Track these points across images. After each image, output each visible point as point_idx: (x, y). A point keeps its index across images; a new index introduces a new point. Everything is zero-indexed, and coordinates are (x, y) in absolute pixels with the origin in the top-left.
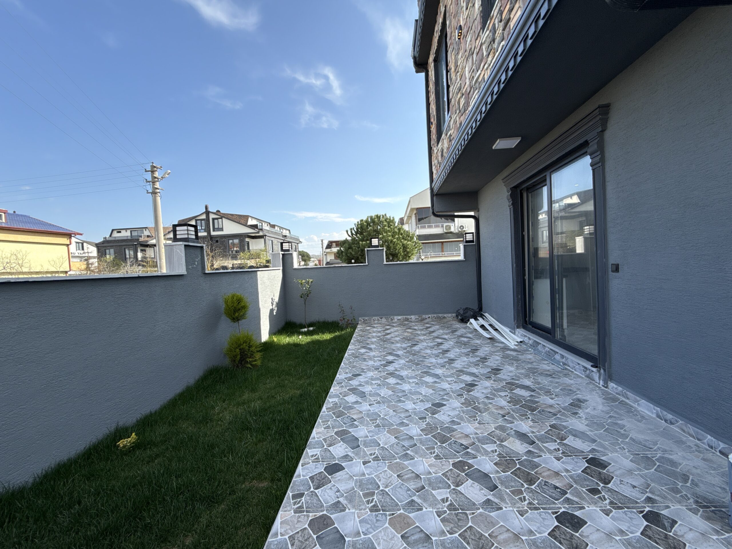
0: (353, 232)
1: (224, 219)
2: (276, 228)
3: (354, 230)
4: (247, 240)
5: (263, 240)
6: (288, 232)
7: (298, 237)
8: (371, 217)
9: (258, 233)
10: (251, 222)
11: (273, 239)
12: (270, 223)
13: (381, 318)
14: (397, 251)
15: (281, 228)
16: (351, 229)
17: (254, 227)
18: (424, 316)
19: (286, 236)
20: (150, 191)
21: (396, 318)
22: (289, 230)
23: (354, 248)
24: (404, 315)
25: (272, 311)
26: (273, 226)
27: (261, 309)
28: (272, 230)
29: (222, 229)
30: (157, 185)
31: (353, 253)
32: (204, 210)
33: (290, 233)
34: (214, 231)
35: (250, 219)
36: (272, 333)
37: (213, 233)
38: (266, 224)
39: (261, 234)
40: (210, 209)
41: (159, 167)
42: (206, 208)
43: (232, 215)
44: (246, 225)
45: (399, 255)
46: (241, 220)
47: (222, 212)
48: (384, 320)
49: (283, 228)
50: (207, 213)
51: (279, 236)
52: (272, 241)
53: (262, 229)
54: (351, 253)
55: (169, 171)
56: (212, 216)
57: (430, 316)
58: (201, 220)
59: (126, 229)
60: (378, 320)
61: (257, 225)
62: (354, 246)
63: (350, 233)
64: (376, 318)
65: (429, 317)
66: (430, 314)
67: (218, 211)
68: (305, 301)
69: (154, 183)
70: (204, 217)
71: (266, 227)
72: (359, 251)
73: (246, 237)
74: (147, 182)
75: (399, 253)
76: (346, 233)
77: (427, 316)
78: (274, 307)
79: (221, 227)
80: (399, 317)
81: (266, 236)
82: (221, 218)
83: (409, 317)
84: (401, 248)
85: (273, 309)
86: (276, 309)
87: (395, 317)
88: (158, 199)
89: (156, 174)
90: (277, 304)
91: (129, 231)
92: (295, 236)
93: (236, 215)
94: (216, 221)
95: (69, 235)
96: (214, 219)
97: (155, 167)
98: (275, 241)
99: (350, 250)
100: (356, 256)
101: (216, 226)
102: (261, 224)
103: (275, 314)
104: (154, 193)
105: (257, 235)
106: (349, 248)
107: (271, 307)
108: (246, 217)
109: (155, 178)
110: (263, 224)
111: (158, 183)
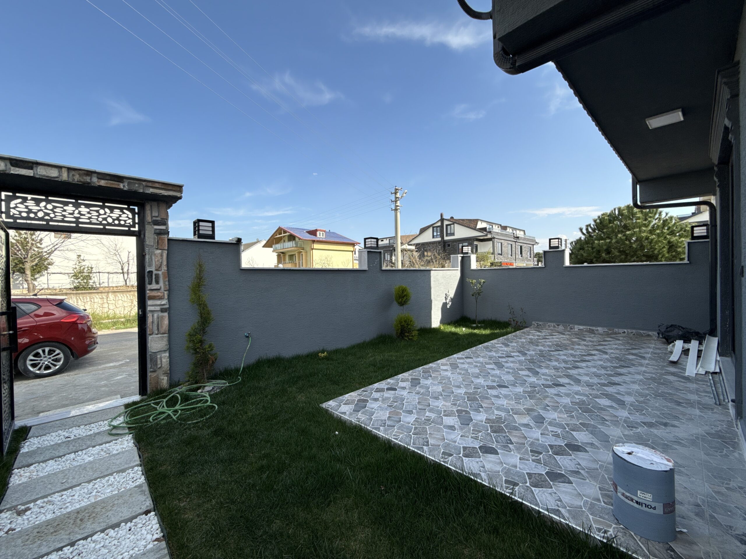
0: (590, 230)
1: (455, 224)
2: (508, 229)
3: (591, 227)
4: (476, 243)
5: (491, 242)
6: (522, 233)
7: (534, 238)
8: (619, 209)
9: (486, 235)
10: (480, 225)
11: (503, 241)
12: (501, 225)
13: (558, 325)
14: (656, 252)
15: (514, 229)
16: (587, 226)
17: (484, 229)
18: (617, 330)
19: (518, 237)
20: (394, 208)
21: (577, 328)
22: (524, 231)
23: (586, 249)
24: (588, 325)
25: (445, 304)
26: (504, 228)
27: (433, 302)
28: (504, 232)
29: (453, 234)
30: (398, 203)
31: (585, 255)
32: (440, 218)
33: (525, 234)
34: (447, 236)
35: (479, 223)
36: (442, 322)
37: (446, 238)
38: (497, 226)
39: (489, 236)
40: (444, 217)
41: (400, 188)
42: (442, 215)
43: (463, 220)
44: (475, 229)
45: (660, 256)
46: (471, 224)
47: (455, 218)
48: (561, 328)
49: (516, 229)
50: (442, 220)
51: (509, 237)
52: (501, 243)
53: (490, 232)
54: (582, 255)
55: (406, 191)
56: (446, 223)
57: (626, 330)
58: (437, 227)
59: (386, 238)
60: (554, 327)
61: (486, 228)
62: (588, 247)
63: (584, 231)
64: (552, 324)
65: (624, 332)
66: (625, 329)
67: (452, 218)
68: (477, 299)
69: (396, 201)
70: (439, 224)
71: (496, 229)
72: (593, 252)
73: (474, 241)
74: (392, 201)
75: (659, 253)
76: (579, 230)
77: (621, 331)
78: (448, 301)
79: (452, 232)
80: (581, 327)
81: (494, 238)
82: (453, 224)
83: (594, 328)
84: (664, 247)
85: (446, 303)
86: (450, 303)
87: (576, 326)
88: (399, 214)
89: (398, 195)
90: (452, 300)
91: (388, 240)
92: (530, 237)
93: (467, 220)
94: (449, 227)
95: (353, 245)
96: (447, 225)
97: (397, 189)
98: (505, 243)
99: (582, 252)
100: (589, 258)
101: (449, 232)
102: (491, 227)
103: (448, 307)
104: (396, 210)
105: (486, 237)
106: (581, 249)
107: (445, 301)
108: (476, 221)
109: (397, 198)
110: (494, 226)
111: (398, 202)
